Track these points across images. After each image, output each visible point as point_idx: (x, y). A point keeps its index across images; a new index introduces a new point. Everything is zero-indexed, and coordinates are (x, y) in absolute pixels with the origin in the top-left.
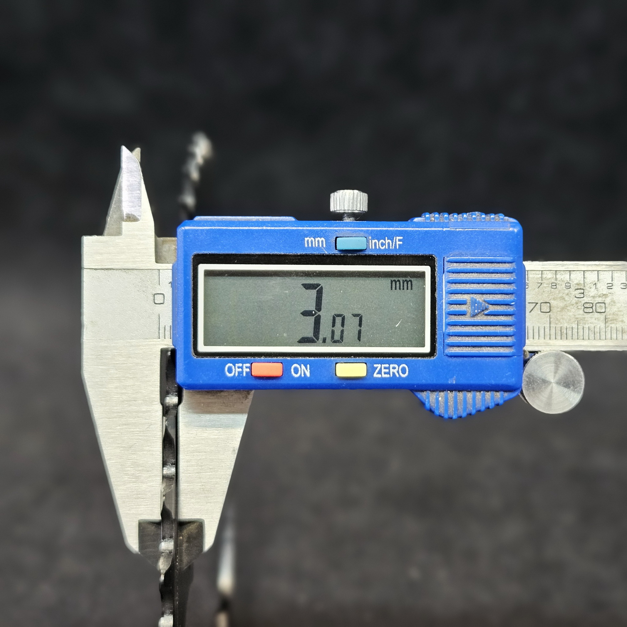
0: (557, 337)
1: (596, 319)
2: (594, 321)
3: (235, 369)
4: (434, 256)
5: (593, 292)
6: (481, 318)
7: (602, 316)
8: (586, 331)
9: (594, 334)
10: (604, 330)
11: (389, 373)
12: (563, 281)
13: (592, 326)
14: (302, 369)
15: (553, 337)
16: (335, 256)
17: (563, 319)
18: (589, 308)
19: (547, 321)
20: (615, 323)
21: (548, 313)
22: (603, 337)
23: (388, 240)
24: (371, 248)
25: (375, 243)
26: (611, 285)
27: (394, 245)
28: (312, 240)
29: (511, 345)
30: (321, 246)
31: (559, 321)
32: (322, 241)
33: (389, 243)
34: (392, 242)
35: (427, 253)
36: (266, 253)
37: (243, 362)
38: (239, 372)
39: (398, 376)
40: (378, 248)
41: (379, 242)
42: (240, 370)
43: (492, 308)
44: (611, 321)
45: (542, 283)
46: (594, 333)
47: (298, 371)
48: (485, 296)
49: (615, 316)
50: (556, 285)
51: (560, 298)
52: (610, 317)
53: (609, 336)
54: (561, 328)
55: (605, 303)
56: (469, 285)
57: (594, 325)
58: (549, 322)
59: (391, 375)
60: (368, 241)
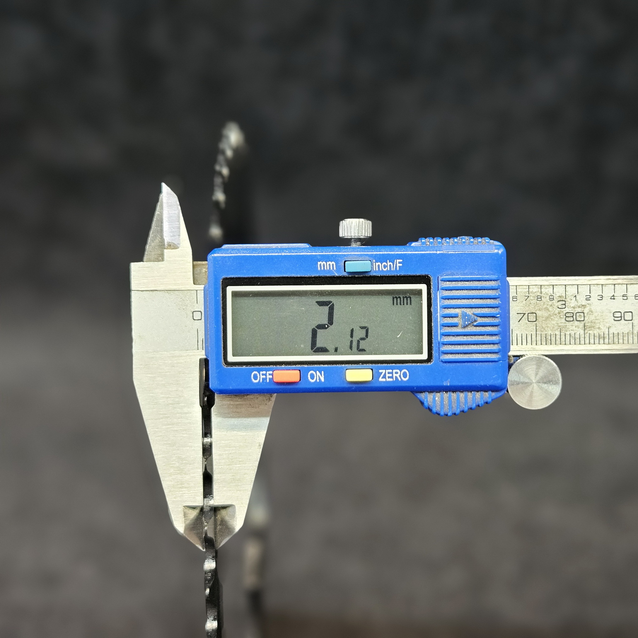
0: (542, 343)
1: (576, 327)
2: (575, 328)
3: (260, 376)
4: (429, 276)
5: (573, 303)
6: (470, 329)
7: (581, 325)
8: (568, 337)
9: (575, 340)
10: (584, 336)
11: (392, 377)
12: (547, 294)
13: (573, 333)
14: (317, 375)
15: (539, 342)
16: (344, 277)
17: (548, 327)
18: (571, 317)
19: (533, 329)
20: (593, 329)
21: (534, 322)
22: (582, 342)
23: (389, 262)
24: (375, 270)
25: (379, 266)
26: (589, 297)
27: (394, 267)
28: (324, 264)
29: (497, 351)
30: (331, 269)
31: (544, 329)
32: (333, 265)
33: (390, 265)
34: (393, 265)
35: (423, 273)
36: (284, 276)
37: (267, 370)
38: (263, 379)
39: (400, 379)
40: (381, 269)
41: (382, 265)
42: (264, 377)
43: (480, 320)
44: (589, 328)
45: (529, 296)
46: (575, 338)
47: (314, 377)
48: (474, 310)
49: (592, 324)
50: (541, 298)
51: (544, 309)
52: (589, 324)
53: (587, 341)
54: (546, 335)
55: (584, 313)
56: (460, 300)
57: (575, 332)
58: (535, 330)
59: (394, 379)
60: (372, 264)
